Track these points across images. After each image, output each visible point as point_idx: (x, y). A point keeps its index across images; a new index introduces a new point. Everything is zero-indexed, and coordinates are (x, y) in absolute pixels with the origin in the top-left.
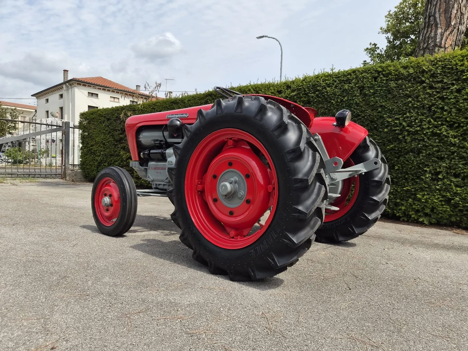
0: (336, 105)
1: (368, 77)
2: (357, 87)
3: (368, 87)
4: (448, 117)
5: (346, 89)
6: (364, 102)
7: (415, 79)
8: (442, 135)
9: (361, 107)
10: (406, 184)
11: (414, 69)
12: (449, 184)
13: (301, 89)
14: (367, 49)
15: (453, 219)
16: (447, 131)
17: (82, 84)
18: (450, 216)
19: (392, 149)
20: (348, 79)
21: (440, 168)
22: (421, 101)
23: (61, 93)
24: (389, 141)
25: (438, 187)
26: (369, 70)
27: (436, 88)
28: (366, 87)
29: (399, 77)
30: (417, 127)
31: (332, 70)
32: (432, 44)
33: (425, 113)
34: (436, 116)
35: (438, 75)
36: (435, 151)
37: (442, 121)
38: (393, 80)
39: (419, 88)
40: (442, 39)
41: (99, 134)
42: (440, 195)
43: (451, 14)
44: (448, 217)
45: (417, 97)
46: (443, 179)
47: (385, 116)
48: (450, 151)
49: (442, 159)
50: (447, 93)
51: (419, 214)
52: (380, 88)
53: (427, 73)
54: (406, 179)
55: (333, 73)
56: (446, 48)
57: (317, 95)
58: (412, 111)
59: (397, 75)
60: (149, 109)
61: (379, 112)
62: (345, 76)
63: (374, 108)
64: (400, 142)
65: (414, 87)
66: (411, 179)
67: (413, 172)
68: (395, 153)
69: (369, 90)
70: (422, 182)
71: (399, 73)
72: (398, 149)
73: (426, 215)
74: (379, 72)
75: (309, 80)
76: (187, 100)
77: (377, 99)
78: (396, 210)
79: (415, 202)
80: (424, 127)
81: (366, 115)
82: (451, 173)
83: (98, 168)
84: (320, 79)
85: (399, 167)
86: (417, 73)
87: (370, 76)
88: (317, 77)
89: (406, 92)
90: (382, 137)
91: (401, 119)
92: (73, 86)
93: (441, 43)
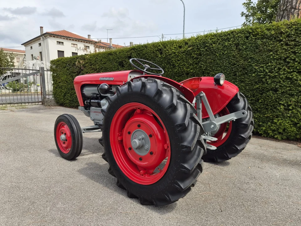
0: (219, 57)
1: (242, 37)
2: (234, 44)
3: (242, 44)
4: (298, 66)
5: (226, 46)
6: (238, 55)
7: (275, 38)
8: (293, 79)
9: (237, 58)
10: (266, 112)
11: (275, 31)
12: (296, 113)
13: (195, 45)
14: (244, 3)
15: (298, 137)
16: (297, 76)
17: (53, 36)
18: (296, 134)
19: (257, 88)
20: (228, 38)
21: (291, 102)
22: (279, 55)
23: (39, 42)
24: (256, 83)
25: (289, 115)
26: (243, 31)
27: (290, 45)
28: (240, 44)
29: (264, 37)
30: (276, 73)
31: (217, 31)
32: (290, 7)
33: (282, 63)
34: (289, 65)
35: (292, 36)
36: (288, 90)
37: (294, 68)
38: (260, 39)
39: (278, 45)
40: (296, 3)
41: (63, 75)
42: (290, 120)
44: (294, 135)
45: (276, 51)
46: (293, 109)
47: (253, 65)
48: (298, 90)
49: (292, 95)
50: (298, 48)
51: (275, 133)
52: (250, 45)
53: (284, 33)
54: (267, 109)
55: (217, 33)
56: (299, 10)
57: (206, 50)
58: (273, 61)
59: (262, 35)
60: (94, 58)
61: (249, 62)
62: (225, 35)
63: (246, 59)
64: (264, 83)
65: (274, 44)
66: (270, 109)
67: (272, 104)
68: (260, 91)
69: (243, 46)
70: (278, 111)
71: (264, 34)
72: (262, 88)
73: (280, 133)
74: (250, 33)
75: (200, 39)
76: (118, 52)
77: (248, 52)
78: (259, 130)
79: (272, 125)
80: (281, 73)
81: (240, 64)
82: (298, 105)
83: (64, 97)
84: (208, 38)
85: (262, 100)
86: (277, 34)
87: (244, 36)
88: (206, 36)
89: (269, 48)
90: (251, 80)
91: (264, 67)
92: (47, 37)
93: (296, 6)
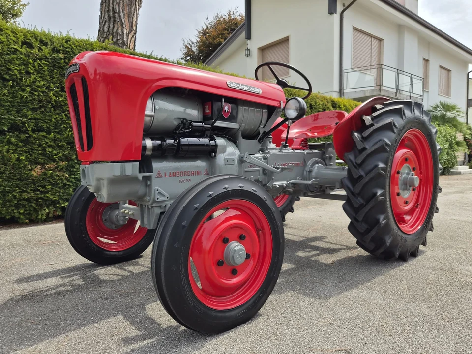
32: (121, 42)
40: (128, 40)
43: (133, 20)
93: (127, 44)
